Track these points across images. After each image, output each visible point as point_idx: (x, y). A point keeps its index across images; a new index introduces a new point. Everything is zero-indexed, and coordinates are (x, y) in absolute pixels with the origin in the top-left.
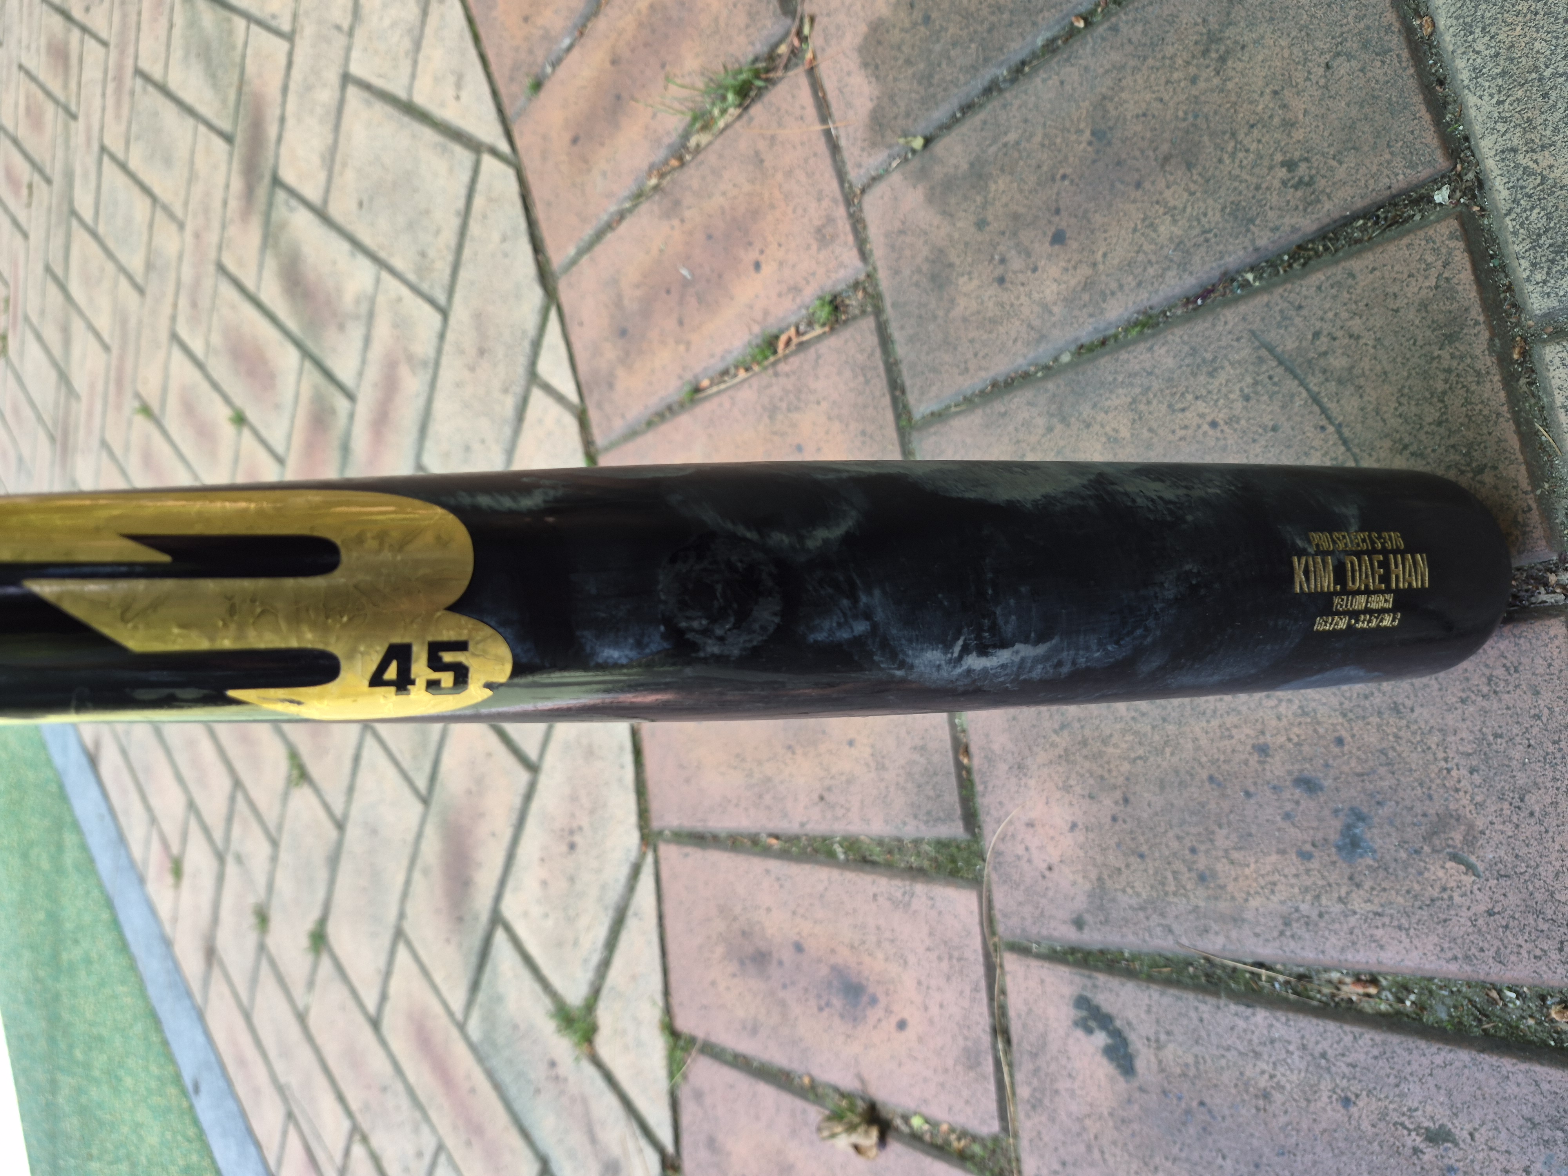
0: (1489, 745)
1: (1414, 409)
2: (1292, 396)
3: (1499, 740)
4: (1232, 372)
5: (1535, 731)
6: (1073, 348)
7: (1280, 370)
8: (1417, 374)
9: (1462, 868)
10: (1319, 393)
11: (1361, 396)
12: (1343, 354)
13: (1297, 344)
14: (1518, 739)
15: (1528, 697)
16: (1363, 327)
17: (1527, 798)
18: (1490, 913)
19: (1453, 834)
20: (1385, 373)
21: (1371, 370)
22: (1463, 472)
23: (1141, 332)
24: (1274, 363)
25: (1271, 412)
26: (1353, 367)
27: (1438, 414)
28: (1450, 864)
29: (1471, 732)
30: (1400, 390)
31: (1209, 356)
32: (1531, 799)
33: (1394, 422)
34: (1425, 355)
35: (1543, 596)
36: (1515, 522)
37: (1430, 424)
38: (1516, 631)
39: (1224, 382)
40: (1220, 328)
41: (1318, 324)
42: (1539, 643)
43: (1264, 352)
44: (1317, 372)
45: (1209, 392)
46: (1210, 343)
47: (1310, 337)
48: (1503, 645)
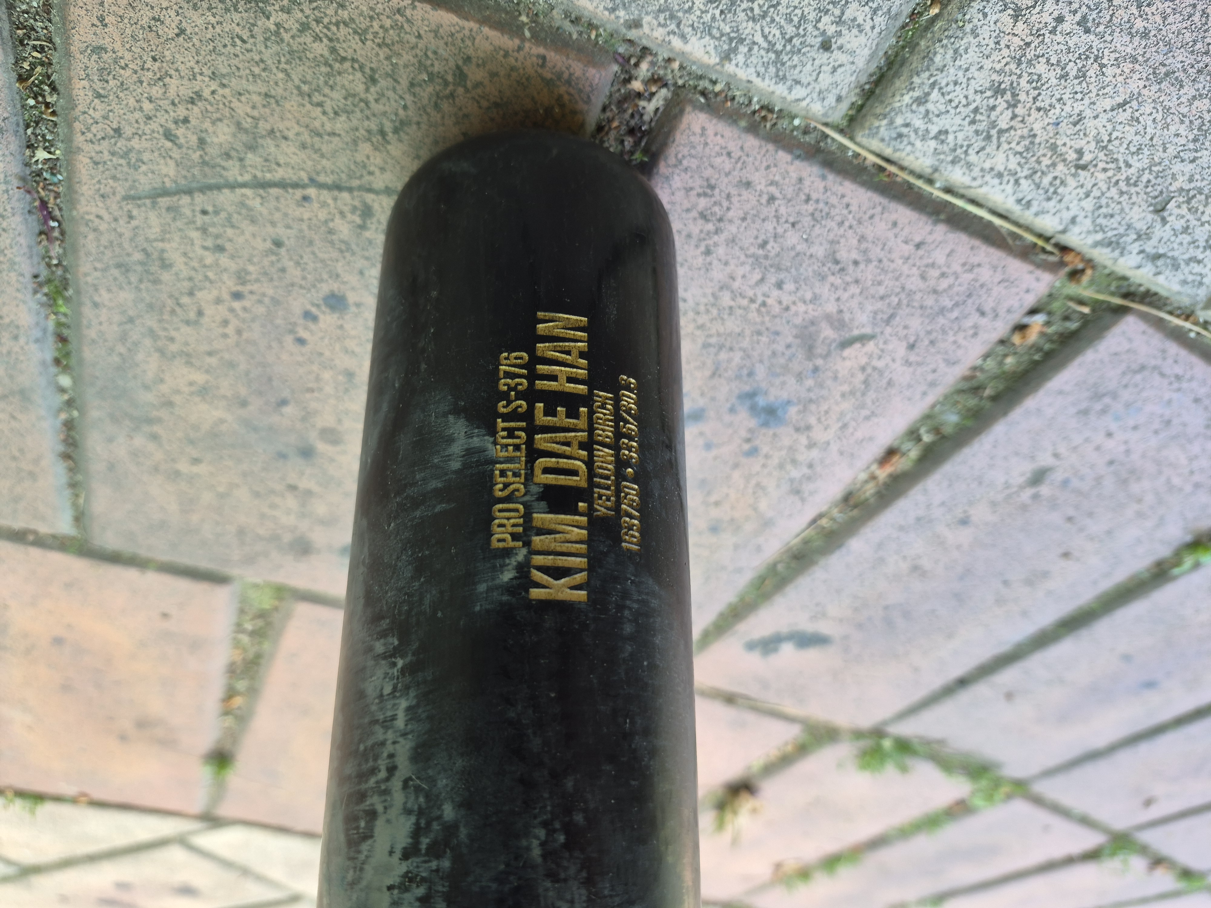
0: (766, 257)
1: (335, 95)
2: (243, 204)
3: (769, 247)
4: (174, 245)
5: (783, 210)
6: (54, 370)
7: (199, 199)
8: (288, 62)
9: (857, 346)
10: (255, 177)
11: (286, 138)
12: (213, 123)
13: (171, 163)
14: (780, 230)
15: (745, 194)
16: (185, 82)
17: (838, 256)
18: (912, 347)
19: (822, 336)
20: (267, 95)
21: (254, 107)
22: (452, 95)
23: (67, 300)
24: (185, 200)
25: (254, 235)
26: (238, 124)
27: (359, 75)
28: (847, 352)
29: (743, 264)
30: (301, 94)
31: (138, 256)
32: (843, 255)
33: (341, 124)
34: (267, 39)
35: (650, 107)
36: (548, 83)
37: (367, 90)
38: (672, 160)
39: (184, 259)
40: (103, 227)
41: (154, 125)
42: (700, 148)
43: (164, 202)
44: (223, 163)
45: (190, 279)
46: (120, 245)
47: (169, 144)
48: (677, 182)
